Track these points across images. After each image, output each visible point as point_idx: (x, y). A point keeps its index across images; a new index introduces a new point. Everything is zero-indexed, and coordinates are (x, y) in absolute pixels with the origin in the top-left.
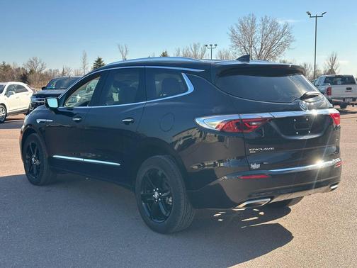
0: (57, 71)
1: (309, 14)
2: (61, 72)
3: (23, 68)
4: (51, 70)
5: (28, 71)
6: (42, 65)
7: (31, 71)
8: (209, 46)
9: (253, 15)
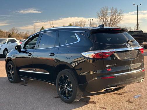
0: (23, 33)
1: (134, 5)
2: (25, 33)
3: (9, 32)
4: (21, 32)
5: (11, 33)
6: (17, 30)
7: (13, 33)
8: (89, 20)
9: (107, 7)
